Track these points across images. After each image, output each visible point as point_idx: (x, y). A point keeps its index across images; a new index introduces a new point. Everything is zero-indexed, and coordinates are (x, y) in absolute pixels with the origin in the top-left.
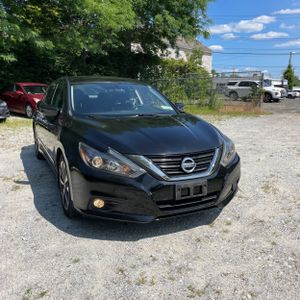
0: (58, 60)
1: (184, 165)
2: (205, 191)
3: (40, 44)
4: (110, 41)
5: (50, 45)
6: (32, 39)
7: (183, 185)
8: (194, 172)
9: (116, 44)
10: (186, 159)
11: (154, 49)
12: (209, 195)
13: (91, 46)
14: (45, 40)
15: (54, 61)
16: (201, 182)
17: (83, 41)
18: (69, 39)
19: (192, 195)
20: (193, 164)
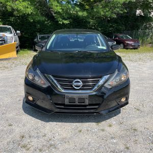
0: (92, 22)
1: (74, 84)
2: (87, 102)
3: (80, 14)
4: (118, 10)
5: (85, 14)
6: (77, 12)
7: (70, 96)
8: (80, 89)
9: (122, 11)
10: (76, 80)
11: (150, 12)
12: (90, 105)
13: (107, 13)
14: (83, 12)
16: (84, 96)
17: (102, 11)
18: (95, 10)
19: (77, 103)
20: (81, 84)
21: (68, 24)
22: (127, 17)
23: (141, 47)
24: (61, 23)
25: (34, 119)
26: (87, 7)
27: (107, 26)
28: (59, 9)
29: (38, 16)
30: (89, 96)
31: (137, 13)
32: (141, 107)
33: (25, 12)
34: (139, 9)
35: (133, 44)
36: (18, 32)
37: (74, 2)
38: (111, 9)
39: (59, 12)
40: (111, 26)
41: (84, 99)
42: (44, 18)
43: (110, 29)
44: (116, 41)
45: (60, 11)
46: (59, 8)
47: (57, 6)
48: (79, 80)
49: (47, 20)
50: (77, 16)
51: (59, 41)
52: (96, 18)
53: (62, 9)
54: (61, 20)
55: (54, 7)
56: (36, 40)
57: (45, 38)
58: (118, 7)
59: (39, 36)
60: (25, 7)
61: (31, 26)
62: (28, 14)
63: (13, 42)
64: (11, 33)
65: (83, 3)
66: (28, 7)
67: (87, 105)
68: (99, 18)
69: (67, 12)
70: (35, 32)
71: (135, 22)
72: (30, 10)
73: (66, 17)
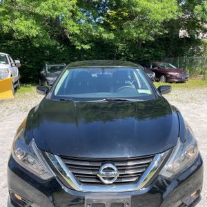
0: (121, 46)
3: (105, 36)
4: (157, 30)
5: (112, 36)
9: (161, 32)
10: (106, 166)
11: (197, 33)
13: (141, 35)
15: (118, 47)
17: (135, 32)
18: (125, 31)
20: (115, 173)
21: (89, 49)
22: (167, 39)
23: (189, 80)
24: (80, 48)
26: (114, 27)
27: (142, 51)
28: (76, 30)
29: (47, 39)
30: (133, 197)
31: (180, 35)
33: (27, 34)
34: (183, 29)
35: (178, 76)
36: (18, 61)
37: (97, 21)
38: (146, 29)
39: (76, 34)
40: (147, 52)
41: (122, 204)
42: (55, 42)
43: (146, 55)
44: (155, 71)
45: (78, 32)
46: (75, 28)
47: (73, 26)
49: (59, 44)
50: (100, 38)
51: (75, 77)
52: (126, 41)
53: (80, 30)
54: (79, 44)
55: (68, 27)
56: (43, 72)
57: (57, 70)
58: (156, 27)
59: (48, 66)
60: (28, 28)
61: (36, 52)
62: (33, 37)
63: (9, 77)
64: (7, 63)
65: (108, 21)
66: (32, 28)
68: (130, 41)
69: (87, 34)
70: (42, 60)
71: (179, 46)
72: (34, 32)
73: (85, 40)
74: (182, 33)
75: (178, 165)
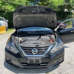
1: (33, 51)
11: (71, 10)
16: (38, 58)
19: (34, 63)
22: (60, 12)
23: (68, 27)
25: (10, 71)
30: (42, 58)
31: (65, 11)
32: (71, 61)
36: (7, 20)
41: (39, 60)
48: (35, 49)
60: (11, 9)
62: (12, 12)
63: (4, 25)
64: (4, 21)
66: (12, 9)
67: (41, 64)
71: (64, 15)
74: (66, 10)
75: (56, 50)
